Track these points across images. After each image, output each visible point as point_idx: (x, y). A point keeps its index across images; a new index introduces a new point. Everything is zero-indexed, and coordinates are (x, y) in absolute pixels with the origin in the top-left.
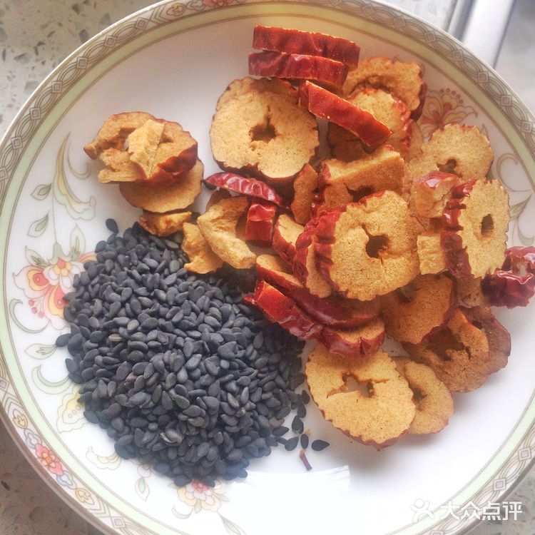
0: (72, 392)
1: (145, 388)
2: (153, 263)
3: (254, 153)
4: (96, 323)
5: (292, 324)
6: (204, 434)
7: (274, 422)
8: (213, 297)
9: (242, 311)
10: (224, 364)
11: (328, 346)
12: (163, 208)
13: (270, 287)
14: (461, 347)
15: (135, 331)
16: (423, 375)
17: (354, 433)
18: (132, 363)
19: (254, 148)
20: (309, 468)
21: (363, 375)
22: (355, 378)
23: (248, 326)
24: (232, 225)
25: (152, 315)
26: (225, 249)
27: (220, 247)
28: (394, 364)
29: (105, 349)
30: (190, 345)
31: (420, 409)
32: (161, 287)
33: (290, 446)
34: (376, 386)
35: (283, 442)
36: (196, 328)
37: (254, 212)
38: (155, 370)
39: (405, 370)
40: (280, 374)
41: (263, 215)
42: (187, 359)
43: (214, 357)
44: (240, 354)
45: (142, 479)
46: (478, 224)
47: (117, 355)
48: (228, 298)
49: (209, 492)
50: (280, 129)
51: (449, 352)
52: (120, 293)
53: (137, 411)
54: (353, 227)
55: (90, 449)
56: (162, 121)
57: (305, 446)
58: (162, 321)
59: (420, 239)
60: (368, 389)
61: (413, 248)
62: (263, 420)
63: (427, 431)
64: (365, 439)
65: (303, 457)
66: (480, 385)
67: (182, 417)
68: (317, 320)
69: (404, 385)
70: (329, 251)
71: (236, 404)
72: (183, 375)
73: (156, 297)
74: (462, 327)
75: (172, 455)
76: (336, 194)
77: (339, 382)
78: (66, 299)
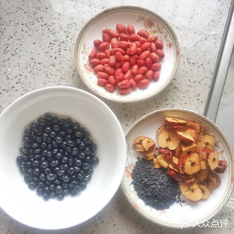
0: (136, 193)
1: (150, 192)
2: (148, 167)
3: (167, 144)
4: (139, 179)
5: (177, 178)
6: (162, 200)
7: (174, 197)
8: (161, 173)
9: (166, 176)
10: (165, 187)
11: (184, 183)
12: (149, 156)
13: (172, 172)
14: (211, 182)
15: (147, 181)
16: (204, 187)
17: (191, 199)
18: (147, 187)
19: (167, 143)
20: (182, 206)
21: (192, 188)
22: (190, 188)
23: (168, 179)
24: (163, 159)
25: (150, 178)
26: (162, 164)
27: (161, 163)
28: (198, 186)
29: (141, 184)
30: (158, 184)
31: (203, 194)
32: (151, 172)
33: (178, 202)
34: (194, 190)
35: (176, 201)
36: (158, 180)
37: (168, 157)
38: (152, 189)
39: (200, 186)
40: (175, 188)
41: (170, 157)
42: (158, 186)
43: (162, 186)
44: (167, 184)
45: (151, 209)
46: (212, 160)
47: (144, 186)
48: (163, 173)
49: (163, 211)
50: (172, 139)
51: (209, 182)
52: (143, 173)
53: (149, 196)
54: (188, 161)
55: (141, 204)
56: (148, 138)
57: (181, 202)
58: (152, 179)
59: (201, 162)
60: (193, 191)
61: (200, 164)
62: (172, 197)
63: (205, 198)
64: (193, 200)
65: (180, 204)
66: (215, 189)
67: (158, 197)
68: (182, 178)
69: (200, 190)
70: (184, 167)
71: (167, 195)
72: (157, 189)
73: (150, 174)
74: (211, 178)
75: (156, 204)
76: (184, 153)
77: (187, 189)
78: (132, 174)
